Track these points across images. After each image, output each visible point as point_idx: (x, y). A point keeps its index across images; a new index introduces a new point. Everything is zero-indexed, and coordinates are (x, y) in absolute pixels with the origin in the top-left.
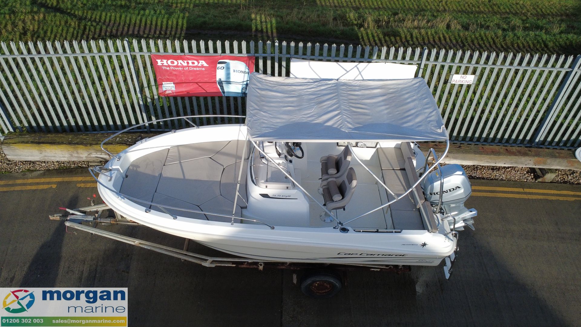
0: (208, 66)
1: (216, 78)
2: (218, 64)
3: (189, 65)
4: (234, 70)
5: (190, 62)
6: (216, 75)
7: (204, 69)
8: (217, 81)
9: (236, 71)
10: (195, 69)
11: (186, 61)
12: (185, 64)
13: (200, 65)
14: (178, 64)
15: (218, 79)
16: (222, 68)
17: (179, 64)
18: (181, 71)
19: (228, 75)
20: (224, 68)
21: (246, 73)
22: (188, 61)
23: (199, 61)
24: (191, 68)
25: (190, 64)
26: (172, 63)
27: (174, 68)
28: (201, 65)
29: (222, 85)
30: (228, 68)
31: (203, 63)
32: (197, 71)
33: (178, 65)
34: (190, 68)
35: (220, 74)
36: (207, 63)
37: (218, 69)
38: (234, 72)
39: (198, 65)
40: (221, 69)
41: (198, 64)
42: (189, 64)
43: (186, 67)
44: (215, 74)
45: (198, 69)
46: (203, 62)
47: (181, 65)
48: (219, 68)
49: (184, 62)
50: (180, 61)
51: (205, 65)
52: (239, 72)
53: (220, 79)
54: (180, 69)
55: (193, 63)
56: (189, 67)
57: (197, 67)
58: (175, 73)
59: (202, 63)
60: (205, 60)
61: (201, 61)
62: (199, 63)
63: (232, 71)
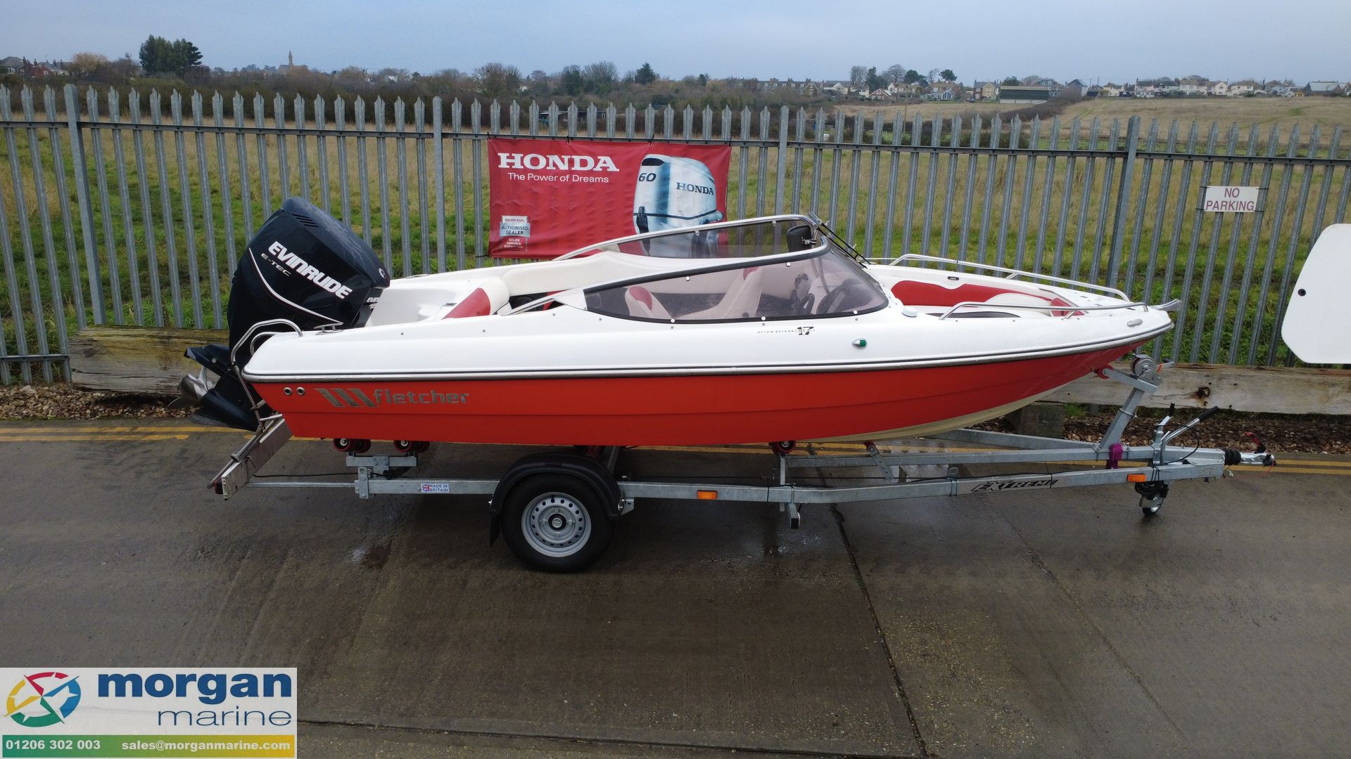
0: (618, 170)
1: (632, 206)
2: (643, 165)
3: (573, 169)
4: (679, 184)
5: (577, 159)
6: (632, 199)
7: (606, 180)
8: (636, 214)
10: (586, 179)
11: (566, 158)
12: (564, 167)
13: (598, 169)
14: (547, 165)
15: (636, 210)
16: (651, 177)
17: (551, 167)
18: (552, 184)
19: (663, 197)
20: (655, 175)
21: (706, 191)
22: (573, 157)
23: (599, 157)
25: (577, 167)
26: (535, 162)
27: (536, 178)
28: (601, 170)
29: (644, 221)
30: (665, 179)
31: (607, 163)
32: (590, 184)
34: (574, 175)
35: (645, 196)
36: (617, 164)
38: (678, 188)
39: (594, 169)
40: (648, 180)
41: (595, 167)
42: (573, 167)
43: (564, 173)
44: (630, 195)
45: (593, 179)
46: (608, 159)
47: (554, 168)
48: (644, 178)
49: (563, 160)
51: (613, 168)
52: (691, 188)
53: (643, 209)
54: (550, 178)
55: (584, 163)
56: (571, 172)
57: (591, 173)
58: (535, 189)
59: (605, 162)
60: (611, 156)
61: (602, 158)
62: (597, 162)
63: (672, 186)
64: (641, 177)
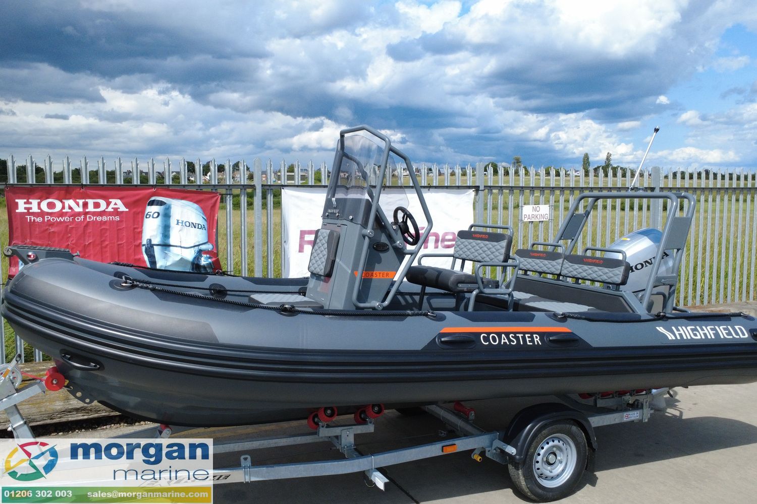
0: (127, 210)
1: (141, 238)
2: (148, 205)
3: (87, 210)
4: (178, 221)
5: (91, 202)
6: (141, 233)
7: (117, 218)
8: (144, 245)
9: (183, 221)
10: (99, 219)
11: (81, 202)
12: (80, 209)
13: (110, 209)
14: (63, 207)
15: (144, 242)
16: (156, 215)
17: (67, 210)
18: (67, 224)
19: (166, 230)
20: (159, 214)
21: (200, 226)
22: (87, 200)
23: (110, 200)
24: (90, 218)
25: (91, 208)
26: (52, 206)
27: (53, 220)
28: (112, 210)
29: (152, 253)
30: (167, 215)
31: (118, 204)
32: (102, 223)
33: (64, 211)
34: (88, 216)
35: (151, 229)
36: (126, 205)
37: (148, 216)
38: (178, 224)
39: (106, 210)
40: (153, 218)
41: (107, 208)
42: (87, 208)
43: (79, 214)
44: (139, 230)
45: (105, 218)
46: (119, 202)
47: (70, 211)
48: (150, 215)
49: (78, 204)
50: (71, 202)
51: (123, 208)
52: (188, 224)
53: (150, 240)
54: (66, 219)
55: (97, 205)
56: (86, 214)
57: (103, 213)
58: (52, 230)
59: (116, 204)
60: (120, 199)
61: (113, 201)
62: (108, 204)
63: (173, 222)
64: (147, 215)
